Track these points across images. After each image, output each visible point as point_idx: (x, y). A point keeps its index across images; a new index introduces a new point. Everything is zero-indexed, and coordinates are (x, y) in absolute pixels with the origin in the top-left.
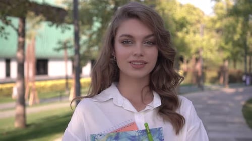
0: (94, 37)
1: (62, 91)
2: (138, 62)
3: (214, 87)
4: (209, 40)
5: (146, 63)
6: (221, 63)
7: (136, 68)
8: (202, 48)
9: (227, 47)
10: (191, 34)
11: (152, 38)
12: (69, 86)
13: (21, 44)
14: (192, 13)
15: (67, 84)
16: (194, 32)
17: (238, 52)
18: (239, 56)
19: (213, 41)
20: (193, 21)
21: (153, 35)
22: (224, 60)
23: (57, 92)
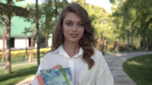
0: (44, 26)
1: (24, 57)
2: (74, 34)
3: (111, 53)
4: (107, 27)
5: (78, 35)
6: (115, 40)
7: (73, 37)
8: (104, 32)
9: (118, 31)
10: (98, 24)
11: (81, 23)
12: (28, 54)
13: (8, 30)
14: (98, 12)
15: (27, 52)
16: (99, 23)
17: (124, 34)
18: (125, 35)
19: (110, 28)
20: (99, 17)
21: (82, 21)
22: (117, 38)
23: (21, 57)
